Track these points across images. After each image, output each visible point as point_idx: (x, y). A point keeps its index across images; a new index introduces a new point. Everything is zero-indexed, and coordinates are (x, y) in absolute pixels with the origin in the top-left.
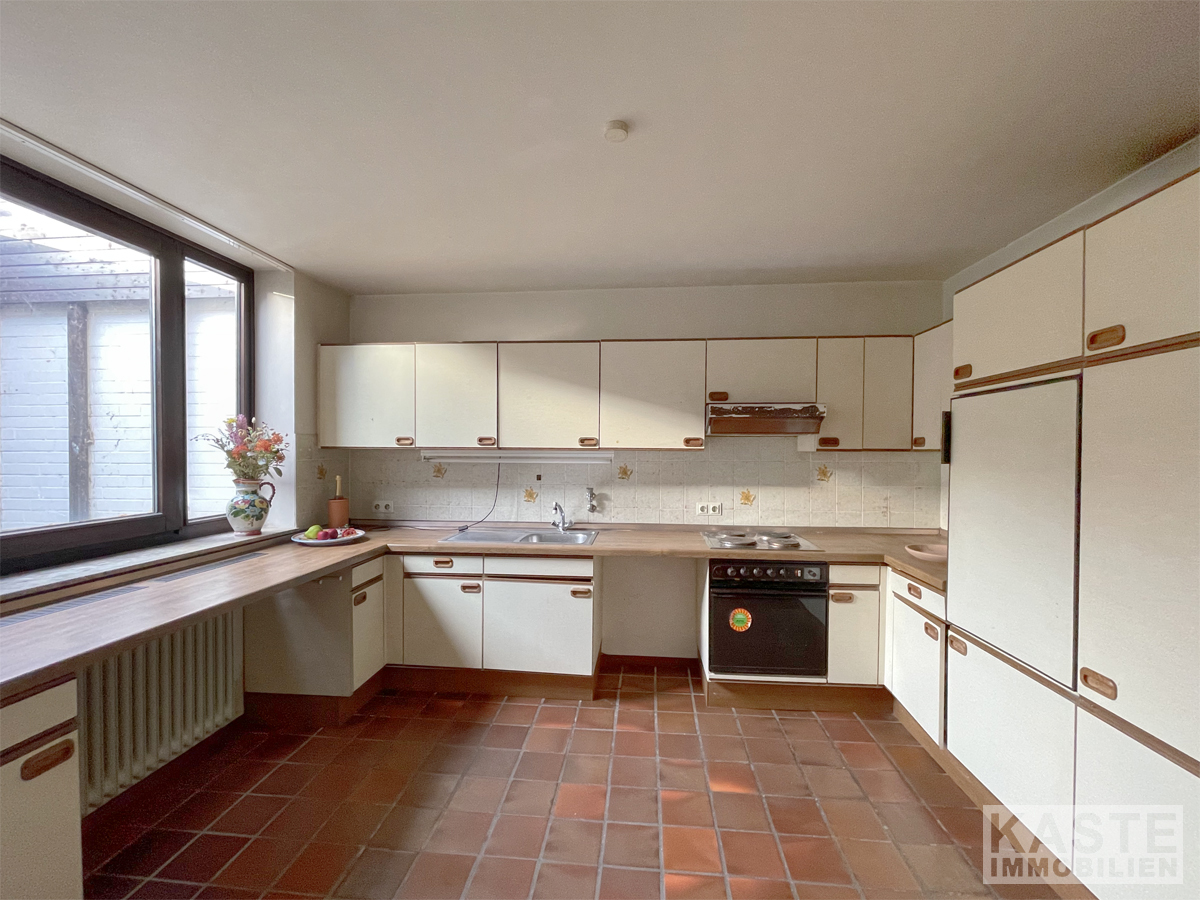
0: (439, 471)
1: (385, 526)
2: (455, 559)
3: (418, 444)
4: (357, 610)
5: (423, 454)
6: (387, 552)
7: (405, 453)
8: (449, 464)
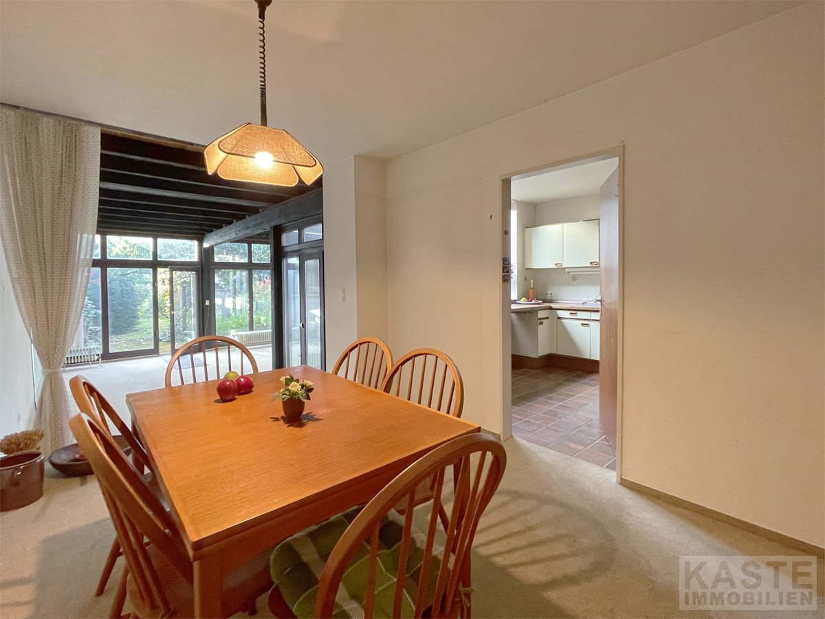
0: (574, 278)
1: (551, 301)
2: (578, 312)
3: (564, 266)
4: (540, 327)
5: (566, 270)
6: (551, 308)
7: (559, 270)
8: (578, 275)
